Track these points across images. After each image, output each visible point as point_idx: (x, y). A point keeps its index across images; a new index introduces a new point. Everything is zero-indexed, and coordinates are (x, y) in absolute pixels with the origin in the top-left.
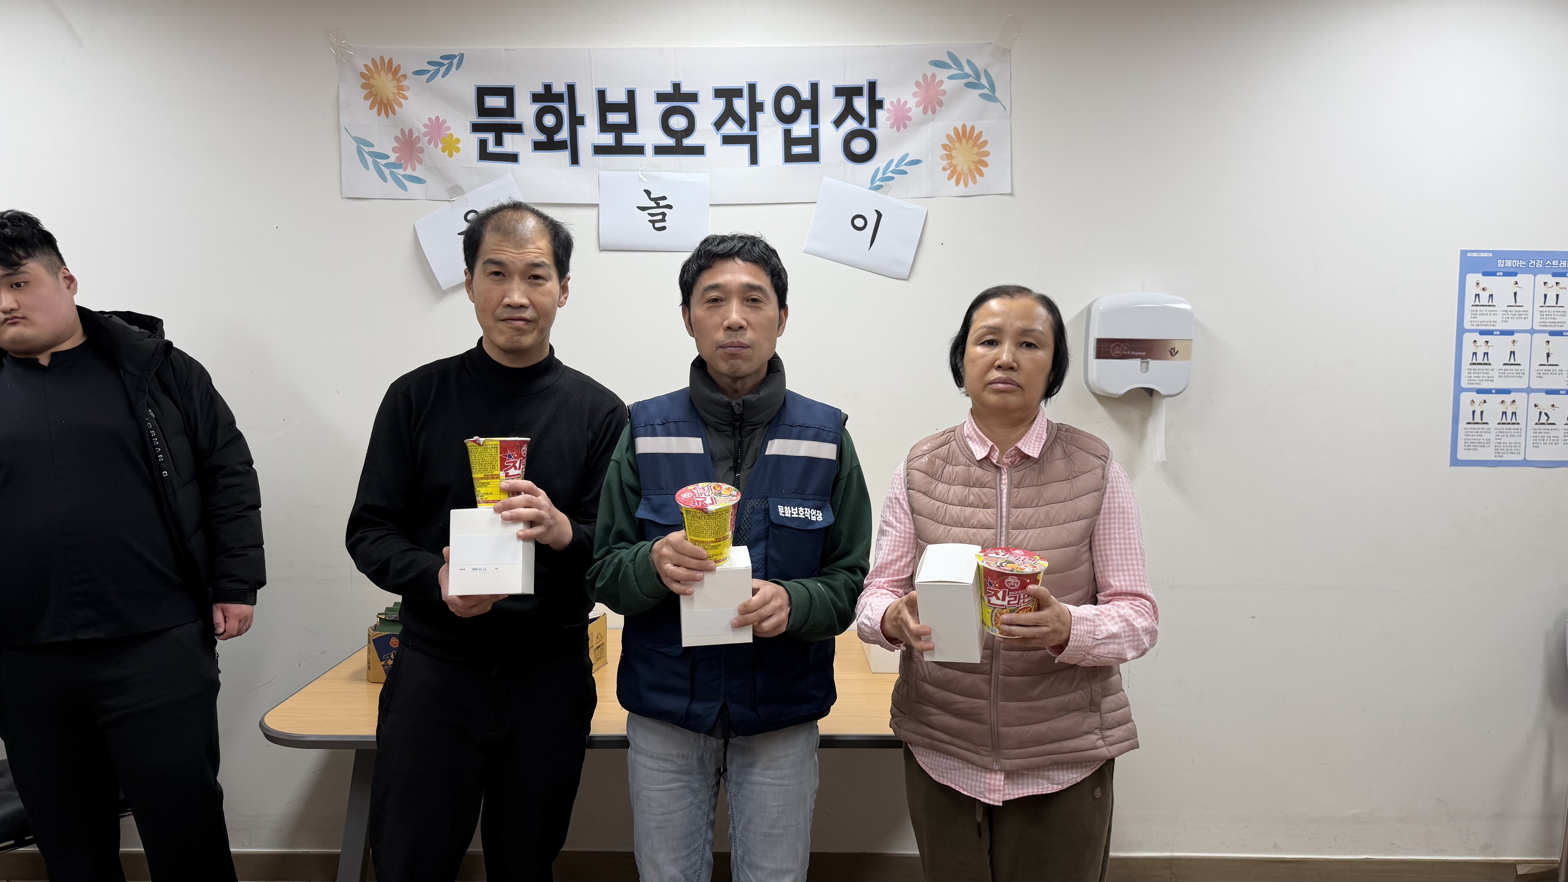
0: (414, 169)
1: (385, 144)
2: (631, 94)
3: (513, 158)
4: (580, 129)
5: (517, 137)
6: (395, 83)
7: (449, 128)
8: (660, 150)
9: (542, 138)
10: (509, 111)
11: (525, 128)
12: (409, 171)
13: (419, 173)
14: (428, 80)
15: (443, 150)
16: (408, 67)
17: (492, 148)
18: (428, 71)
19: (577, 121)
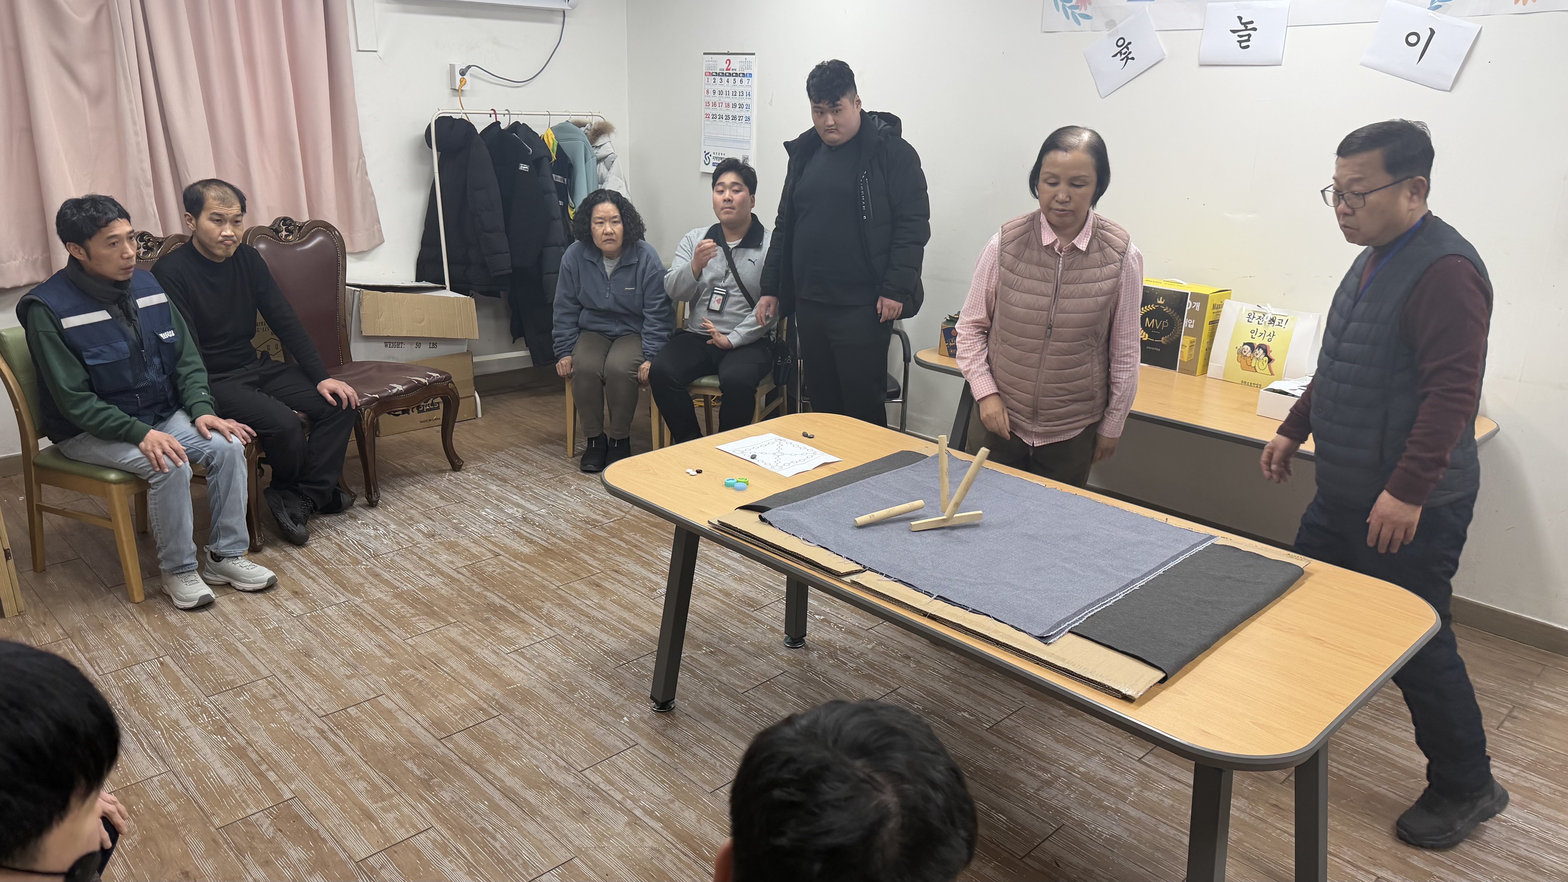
0: (1086, 9)
12: (1083, 11)
13: (1088, 12)
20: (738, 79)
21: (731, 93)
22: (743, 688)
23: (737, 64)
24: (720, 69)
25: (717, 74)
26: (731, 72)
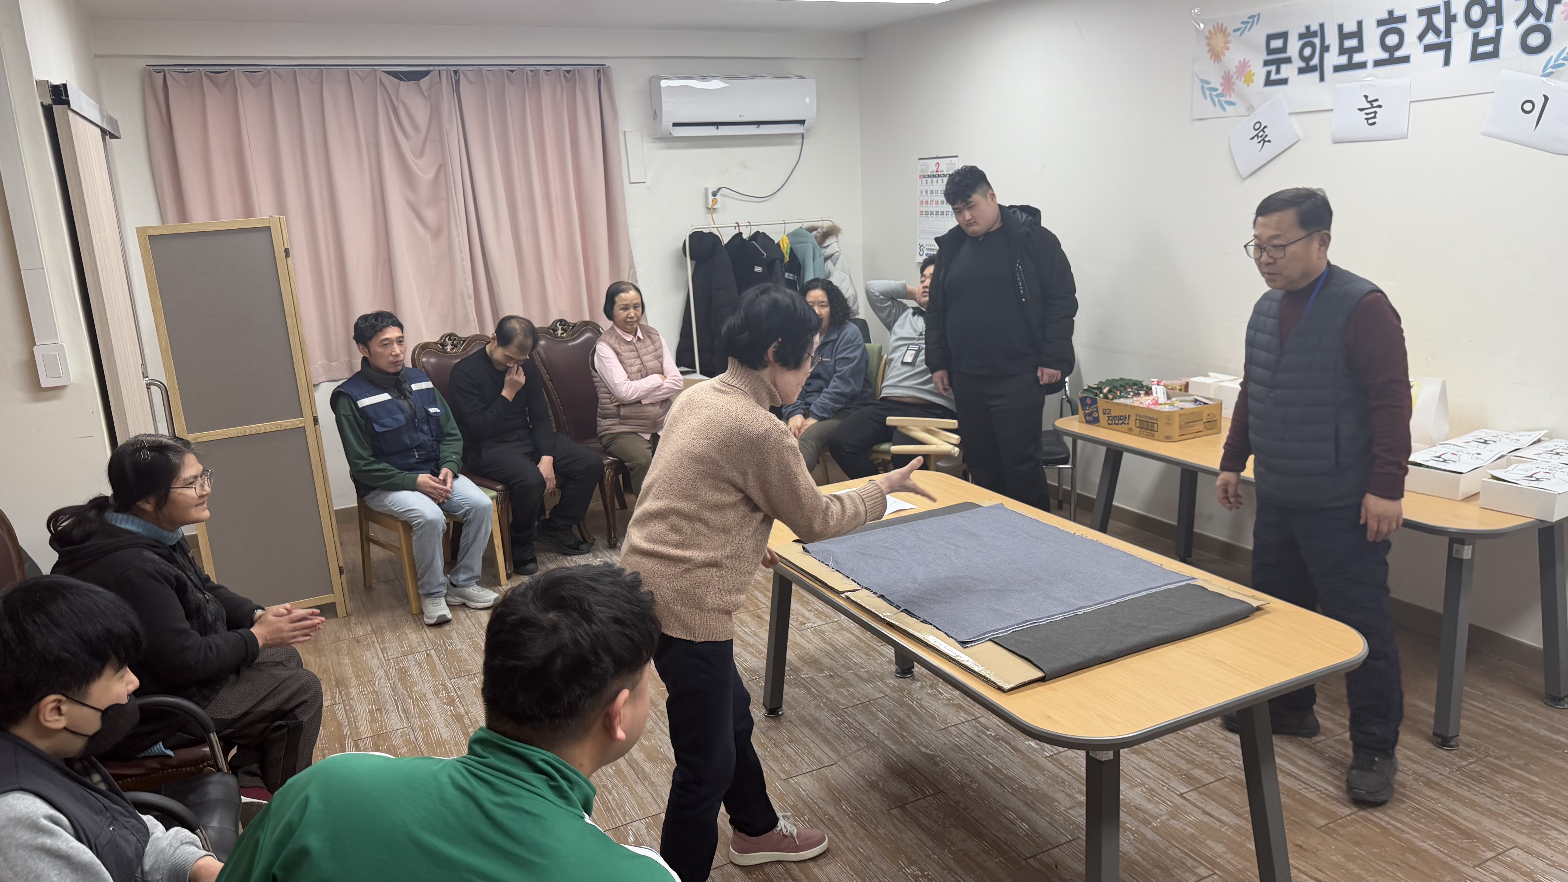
0: (1230, 96)
1: (1217, 82)
2: (1360, 24)
3: (1284, 82)
4: (1326, 55)
5: (1289, 66)
6: (1224, 40)
7: (1250, 66)
8: (1378, 63)
9: (1303, 65)
10: (1284, 49)
11: (1293, 59)
12: (1228, 98)
13: (1232, 100)
14: (1241, 35)
15: (1244, 82)
16: (1230, 30)
17: (1273, 77)
18: (1240, 29)
19: (1325, 49)
22: (843, 704)
23: (944, 166)
24: (931, 172)
25: (929, 176)
26: (940, 173)
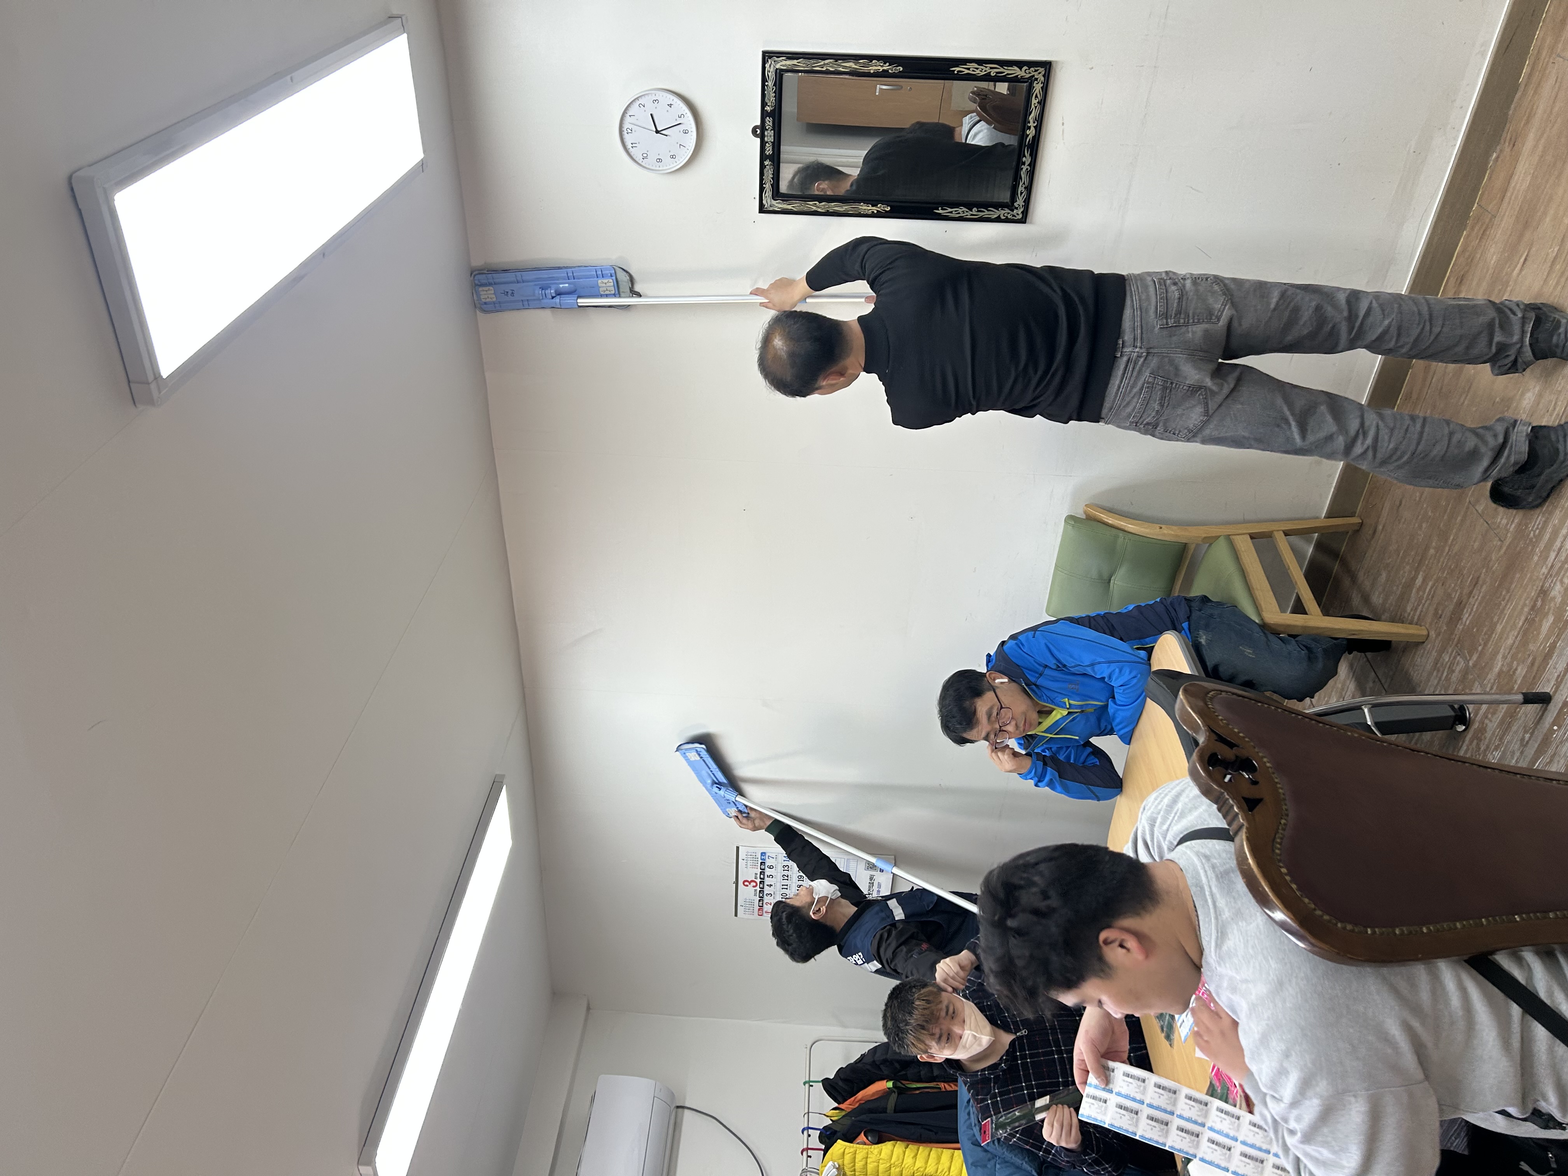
20: (768, 872)
21: (785, 882)
23: (749, 872)
24: (755, 895)
25: (761, 899)
26: (758, 881)
